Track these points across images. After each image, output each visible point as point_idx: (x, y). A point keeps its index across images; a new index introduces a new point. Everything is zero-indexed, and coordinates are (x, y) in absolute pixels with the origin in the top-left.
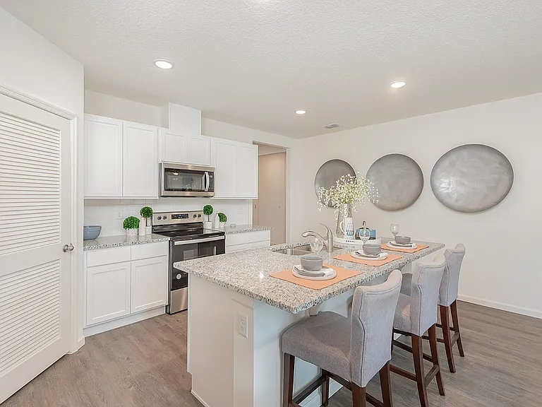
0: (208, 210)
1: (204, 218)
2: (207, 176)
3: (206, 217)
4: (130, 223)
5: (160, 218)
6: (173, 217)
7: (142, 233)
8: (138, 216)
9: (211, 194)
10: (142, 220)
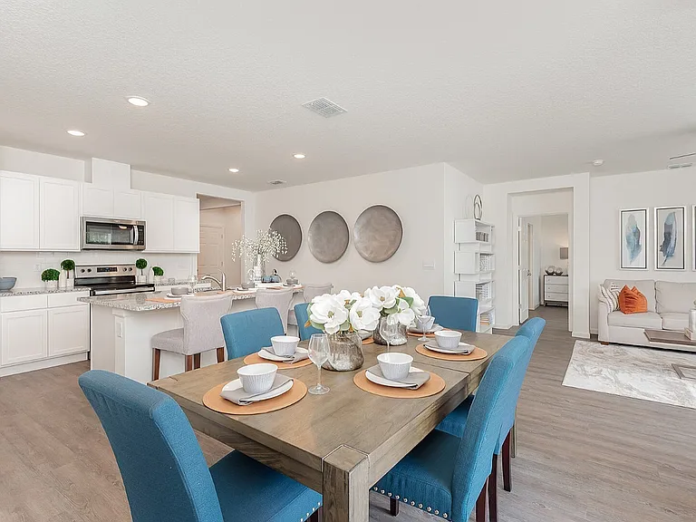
0: (141, 264)
1: (137, 272)
2: (136, 229)
3: (139, 270)
4: (49, 275)
5: (83, 271)
6: (99, 270)
7: (62, 285)
8: (58, 268)
9: (141, 247)
10: (63, 273)
